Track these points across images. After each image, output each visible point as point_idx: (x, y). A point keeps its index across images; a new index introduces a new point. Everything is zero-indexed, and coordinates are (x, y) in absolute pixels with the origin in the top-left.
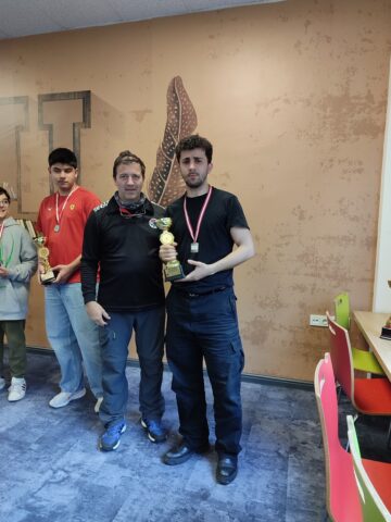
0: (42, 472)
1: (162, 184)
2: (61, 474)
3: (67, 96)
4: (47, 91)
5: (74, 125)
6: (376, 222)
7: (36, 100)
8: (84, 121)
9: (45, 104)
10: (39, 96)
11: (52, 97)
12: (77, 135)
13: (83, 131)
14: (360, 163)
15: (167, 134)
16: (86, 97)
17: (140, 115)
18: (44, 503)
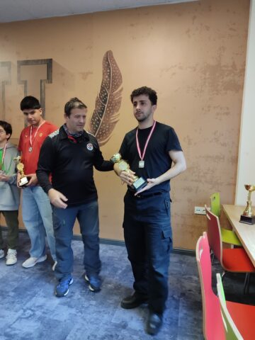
0: (16, 311)
2: (29, 312)
3: (37, 62)
4: (23, 59)
5: (41, 81)
6: (238, 147)
7: (17, 64)
8: (48, 78)
9: (22, 67)
10: (18, 62)
11: (27, 63)
12: (43, 88)
13: (47, 85)
14: (228, 109)
15: (102, 88)
16: (49, 63)
17: (85, 75)
18: (17, 332)
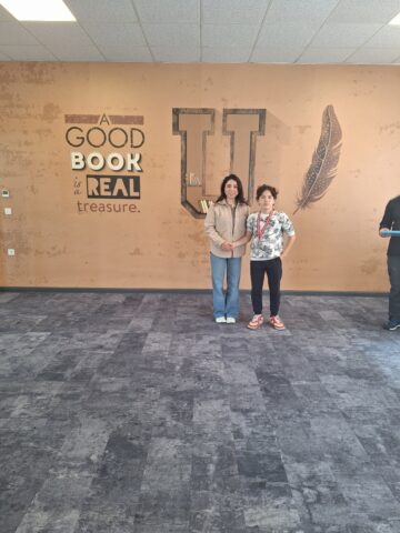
1: (315, 176)
3: (248, 111)
4: (230, 106)
5: (252, 133)
7: (222, 112)
8: (260, 130)
9: (229, 116)
10: (225, 110)
11: (235, 111)
13: (259, 138)
15: (320, 143)
16: (262, 114)
17: (302, 129)
